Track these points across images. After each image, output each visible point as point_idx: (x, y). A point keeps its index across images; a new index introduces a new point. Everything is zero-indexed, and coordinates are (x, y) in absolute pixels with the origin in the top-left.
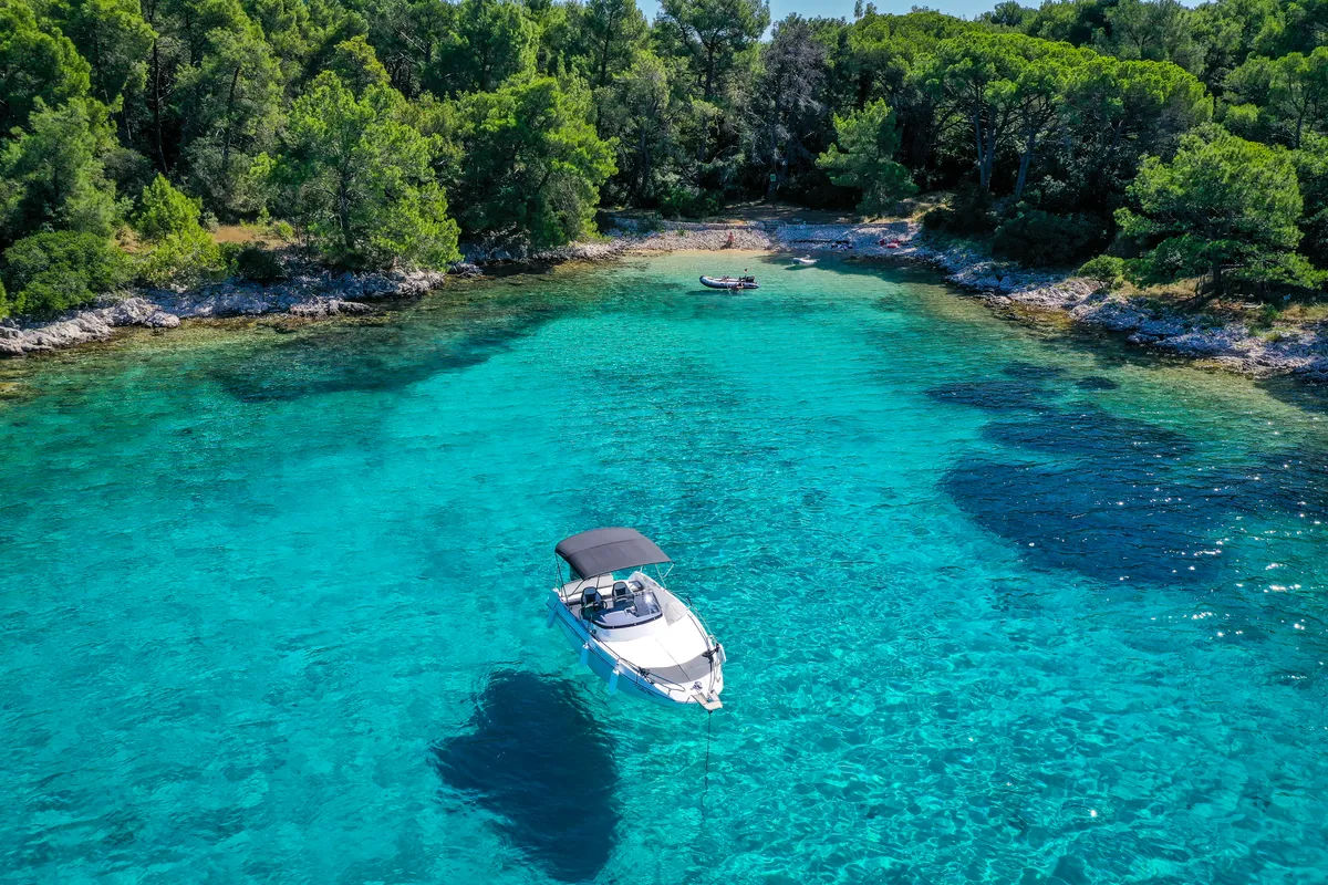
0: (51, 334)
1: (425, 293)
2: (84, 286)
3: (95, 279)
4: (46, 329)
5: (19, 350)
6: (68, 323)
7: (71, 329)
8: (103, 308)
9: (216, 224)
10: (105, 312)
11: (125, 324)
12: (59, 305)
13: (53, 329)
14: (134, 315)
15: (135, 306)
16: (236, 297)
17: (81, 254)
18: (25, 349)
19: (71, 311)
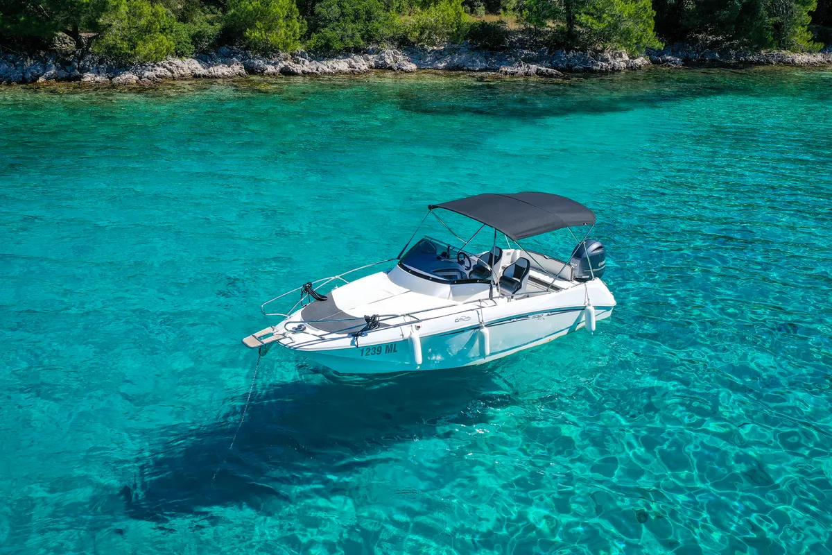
0: (326, 66)
1: (619, 71)
2: (358, 35)
3: (367, 31)
4: (325, 62)
5: (300, 71)
6: (342, 61)
7: (342, 65)
8: (370, 54)
9: (483, 12)
10: (370, 57)
11: (382, 67)
12: (338, 46)
13: (330, 63)
14: (388, 61)
15: (390, 55)
16: (464, 56)
17: (362, 12)
18: (303, 72)
19: (346, 52)
